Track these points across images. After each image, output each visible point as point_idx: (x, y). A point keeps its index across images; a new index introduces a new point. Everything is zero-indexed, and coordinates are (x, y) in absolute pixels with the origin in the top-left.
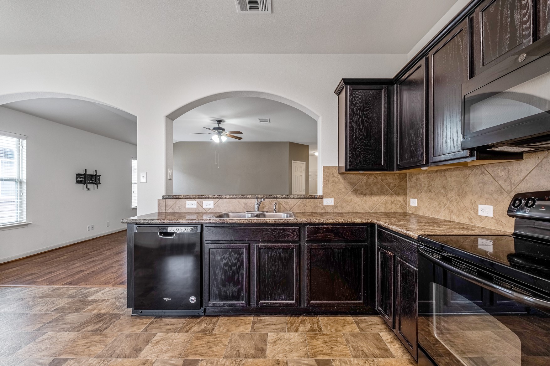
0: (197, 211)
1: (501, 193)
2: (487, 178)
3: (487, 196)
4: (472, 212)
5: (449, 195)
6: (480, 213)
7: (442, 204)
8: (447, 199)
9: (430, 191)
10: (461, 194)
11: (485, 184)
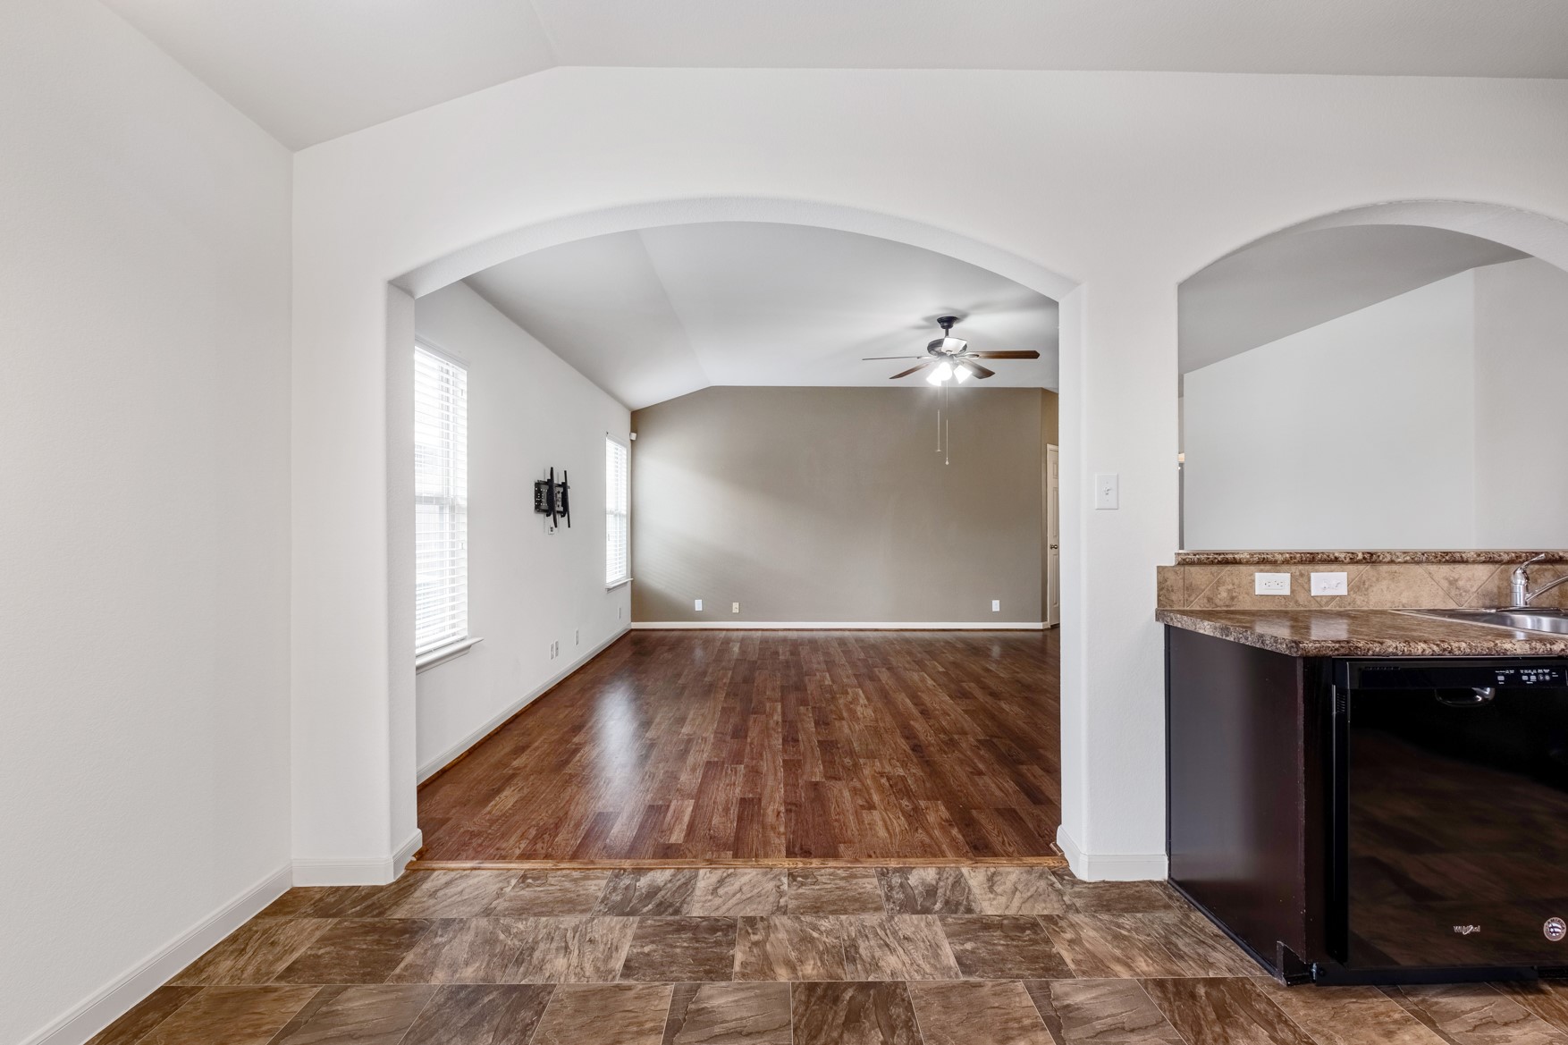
0: (1291, 607)
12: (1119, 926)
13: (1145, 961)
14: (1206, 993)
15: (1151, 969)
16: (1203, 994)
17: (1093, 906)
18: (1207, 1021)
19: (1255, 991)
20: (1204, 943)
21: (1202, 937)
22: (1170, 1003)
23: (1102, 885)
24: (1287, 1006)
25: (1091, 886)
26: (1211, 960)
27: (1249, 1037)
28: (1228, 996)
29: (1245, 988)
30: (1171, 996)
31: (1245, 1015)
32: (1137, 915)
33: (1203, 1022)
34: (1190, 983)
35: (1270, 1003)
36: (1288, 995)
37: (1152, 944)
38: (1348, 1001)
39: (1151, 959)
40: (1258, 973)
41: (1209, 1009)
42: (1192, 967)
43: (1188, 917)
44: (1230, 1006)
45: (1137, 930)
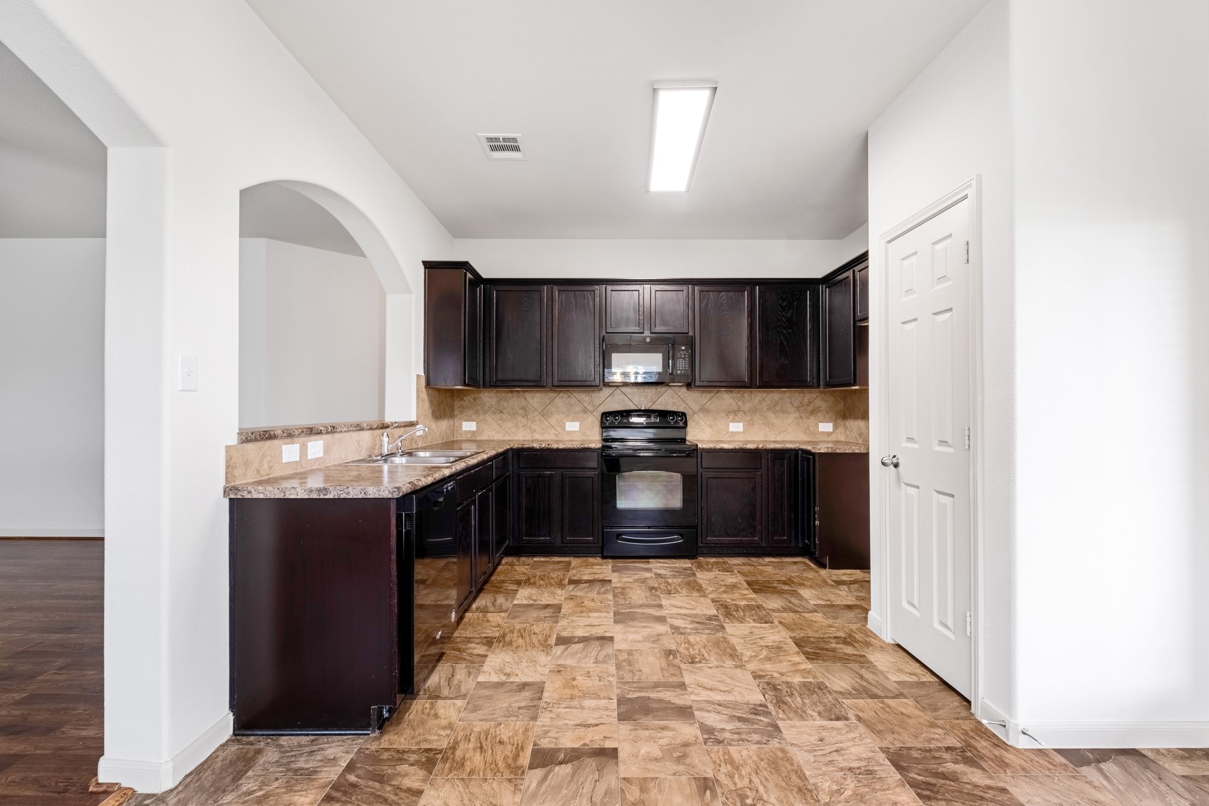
1: (586, 412)
2: (573, 400)
3: (573, 415)
4: (559, 429)
5: (531, 416)
6: (567, 429)
7: (520, 424)
8: (528, 419)
9: (501, 412)
10: (544, 414)
11: (571, 405)
12: (250, 793)
13: (301, 796)
14: (356, 777)
15: (311, 796)
16: (356, 779)
17: (207, 800)
18: (378, 790)
19: (373, 751)
20: (314, 751)
21: (307, 749)
22: (351, 803)
23: (189, 780)
24: (394, 744)
25: (180, 788)
26: (332, 757)
27: (404, 776)
28: (367, 767)
29: (367, 754)
30: (344, 799)
31: (387, 767)
32: (248, 774)
33: (379, 793)
34: (342, 780)
35: (387, 750)
36: (386, 737)
37: (287, 782)
38: (406, 717)
39: (301, 791)
40: (360, 741)
41: (370, 783)
42: (329, 771)
43: (282, 746)
44: (376, 770)
45: (263, 784)
